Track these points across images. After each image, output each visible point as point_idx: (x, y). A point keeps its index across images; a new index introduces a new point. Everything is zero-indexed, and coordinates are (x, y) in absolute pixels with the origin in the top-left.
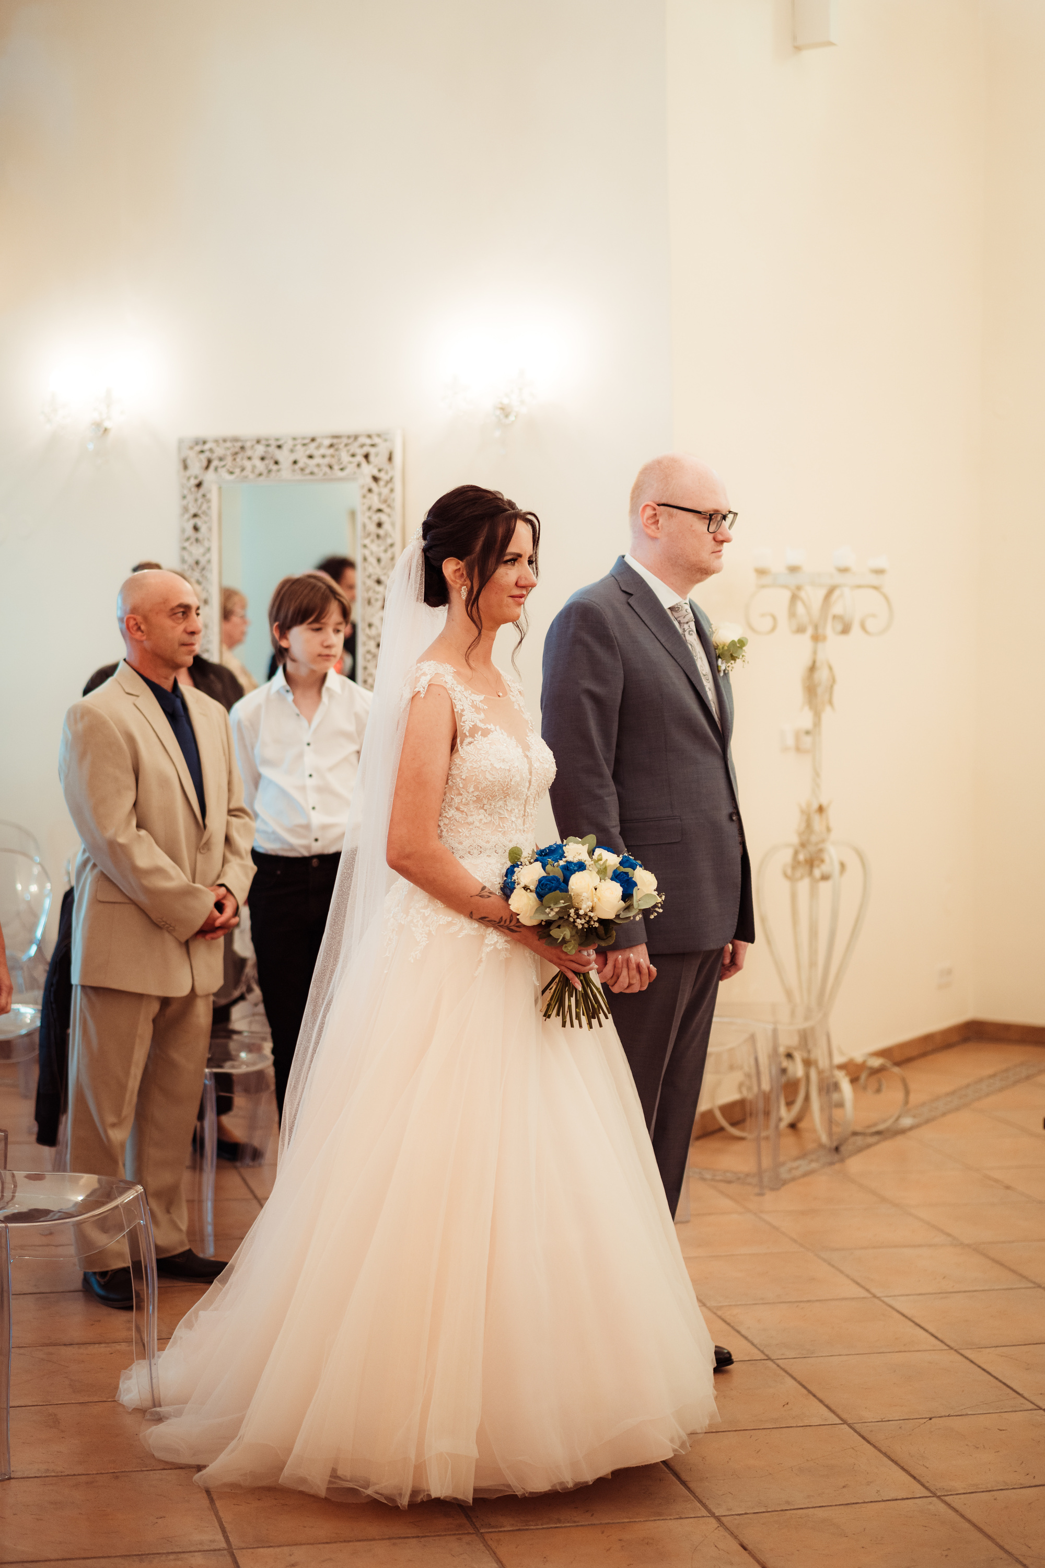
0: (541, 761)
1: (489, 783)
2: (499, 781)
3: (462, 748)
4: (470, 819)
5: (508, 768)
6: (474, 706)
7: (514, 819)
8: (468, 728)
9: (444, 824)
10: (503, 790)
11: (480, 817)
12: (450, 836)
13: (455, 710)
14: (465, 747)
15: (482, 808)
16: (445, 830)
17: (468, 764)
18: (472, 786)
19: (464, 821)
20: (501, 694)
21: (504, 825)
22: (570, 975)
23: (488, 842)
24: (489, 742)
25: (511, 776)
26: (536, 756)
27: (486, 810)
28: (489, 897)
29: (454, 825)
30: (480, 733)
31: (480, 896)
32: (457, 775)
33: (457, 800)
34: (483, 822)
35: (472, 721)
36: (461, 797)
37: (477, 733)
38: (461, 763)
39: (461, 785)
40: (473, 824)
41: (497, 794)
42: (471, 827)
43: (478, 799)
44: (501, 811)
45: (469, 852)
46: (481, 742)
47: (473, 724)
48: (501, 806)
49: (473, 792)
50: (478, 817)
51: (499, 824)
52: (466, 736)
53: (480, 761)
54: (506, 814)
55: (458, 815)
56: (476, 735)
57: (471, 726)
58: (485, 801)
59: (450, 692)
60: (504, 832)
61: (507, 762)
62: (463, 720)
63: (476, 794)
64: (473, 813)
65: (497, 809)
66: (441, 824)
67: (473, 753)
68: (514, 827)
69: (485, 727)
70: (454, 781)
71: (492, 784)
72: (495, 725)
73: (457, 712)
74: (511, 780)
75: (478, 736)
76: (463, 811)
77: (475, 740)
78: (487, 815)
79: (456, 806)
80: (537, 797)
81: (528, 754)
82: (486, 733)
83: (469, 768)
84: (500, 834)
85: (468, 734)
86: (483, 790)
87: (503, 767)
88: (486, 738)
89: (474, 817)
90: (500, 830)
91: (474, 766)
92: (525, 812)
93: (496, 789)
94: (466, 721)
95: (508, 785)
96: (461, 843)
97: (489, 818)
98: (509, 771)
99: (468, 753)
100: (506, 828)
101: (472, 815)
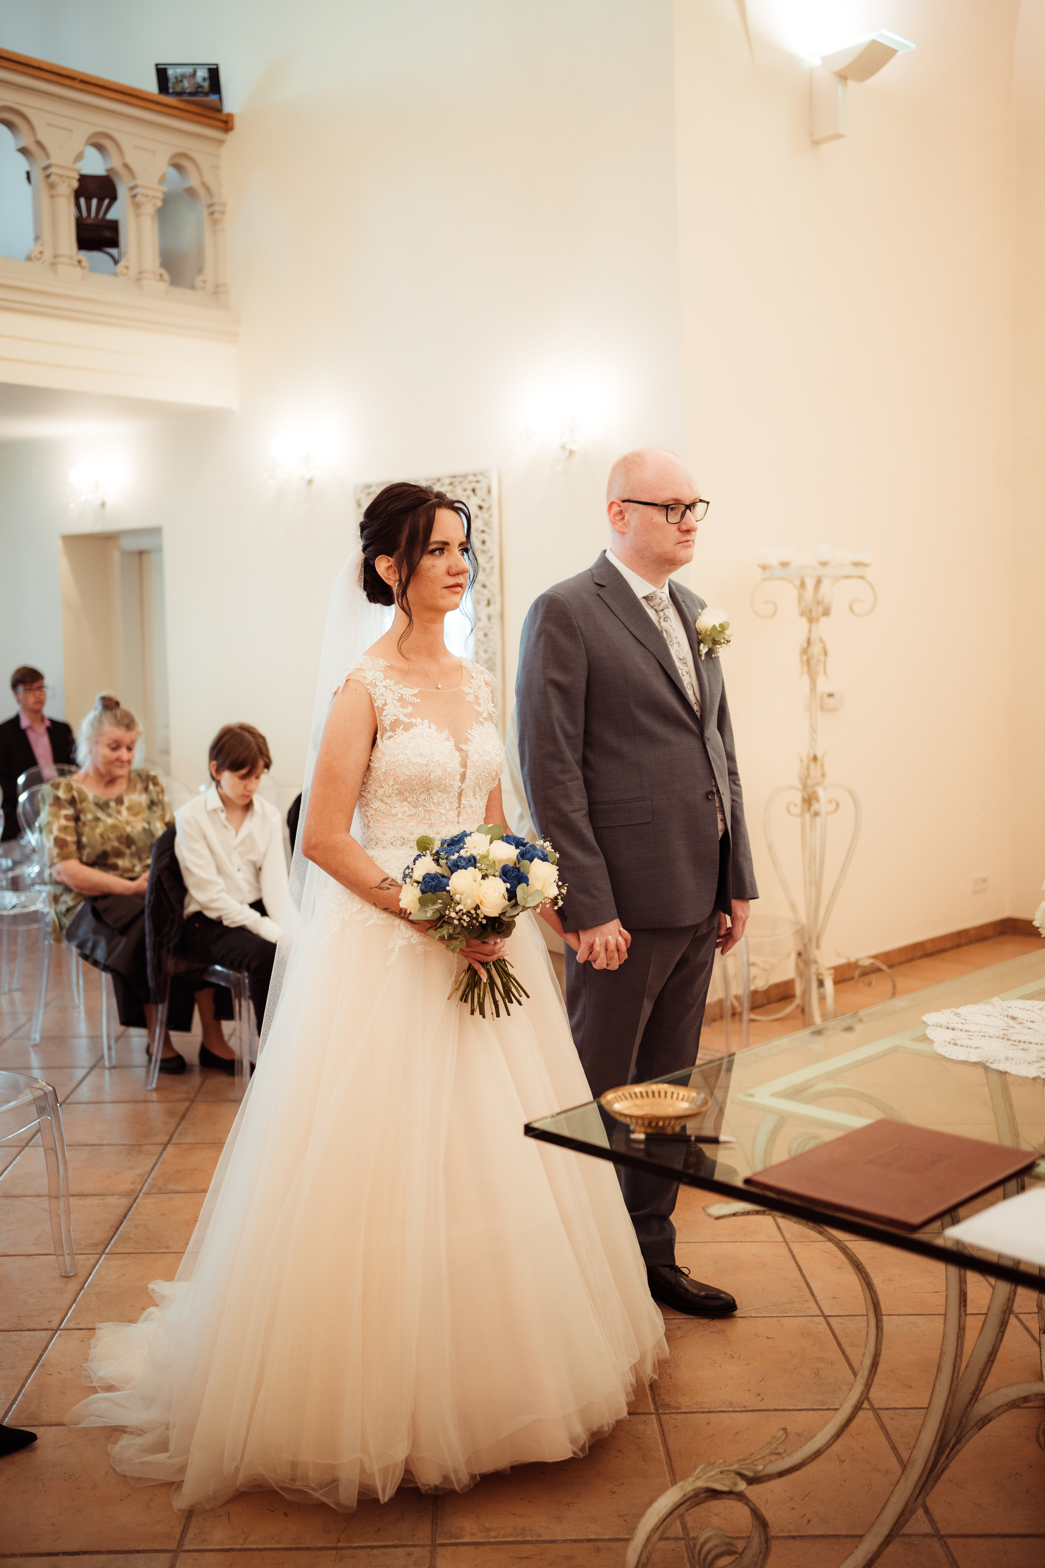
0: (481, 753)
1: (407, 777)
2: (416, 776)
3: (382, 742)
4: (394, 811)
5: (426, 763)
6: (401, 699)
7: (443, 812)
8: (389, 722)
9: (371, 815)
10: (422, 784)
11: (404, 809)
12: (376, 826)
13: (375, 705)
14: (385, 741)
15: (406, 800)
16: (372, 821)
17: (387, 758)
18: (392, 779)
19: (389, 812)
20: (440, 686)
21: (431, 817)
22: (477, 966)
23: (412, 834)
24: (410, 736)
25: (430, 771)
26: (476, 749)
27: (409, 803)
28: (388, 888)
29: (380, 816)
30: (401, 727)
31: (379, 888)
32: (379, 768)
33: (380, 792)
34: (407, 814)
35: (394, 716)
36: (383, 790)
37: (399, 728)
38: (381, 757)
39: (382, 778)
40: (396, 816)
41: (417, 788)
42: (394, 819)
43: (400, 793)
44: (426, 804)
45: (392, 843)
46: (401, 736)
47: (395, 718)
48: (425, 799)
49: (393, 785)
50: (401, 808)
51: (425, 816)
52: (387, 730)
53: (398, 755)
54: (432, 806)
55: (383, 807)
56: (397, 729)
57: (393, 721)
58: (407, 794)
59: (369, 687)
60: (431, 824)
61: (425, 757)
62: (383, 714)
63: (396, 787)
64: (397, 805)
65: (422, 802)
66: (369, 814)
67: (392, 747)
68: (444, 819)
69: (409, 721)
70: (376, 773)
71: (409, 778)
72: (423, 719)
73: (378, 707)
74: (430, 775)
75: (399, 730)
76: (386, 803)
77: (395, 734)
78: (411, 808)
79: (380, 797)
80: (477, 789)
81: (464, 747)
82: (408, 727)
83: (388, 762)
84: (426, 826)
85: (388, 728)
86: (402, 783)
87: (420, 762)
88: (407, 733)
89: (397, 809)
90: (426, 822)
91: (392, 760)
92: (460, 804)
93: (414, 783)
94: (387, 715)
95: (426, 779)
96: (384, 834)
97: (414, 811)
98: (427, 765)
99: (388, 747)
100: (433, 820)
101: (395, 807)
